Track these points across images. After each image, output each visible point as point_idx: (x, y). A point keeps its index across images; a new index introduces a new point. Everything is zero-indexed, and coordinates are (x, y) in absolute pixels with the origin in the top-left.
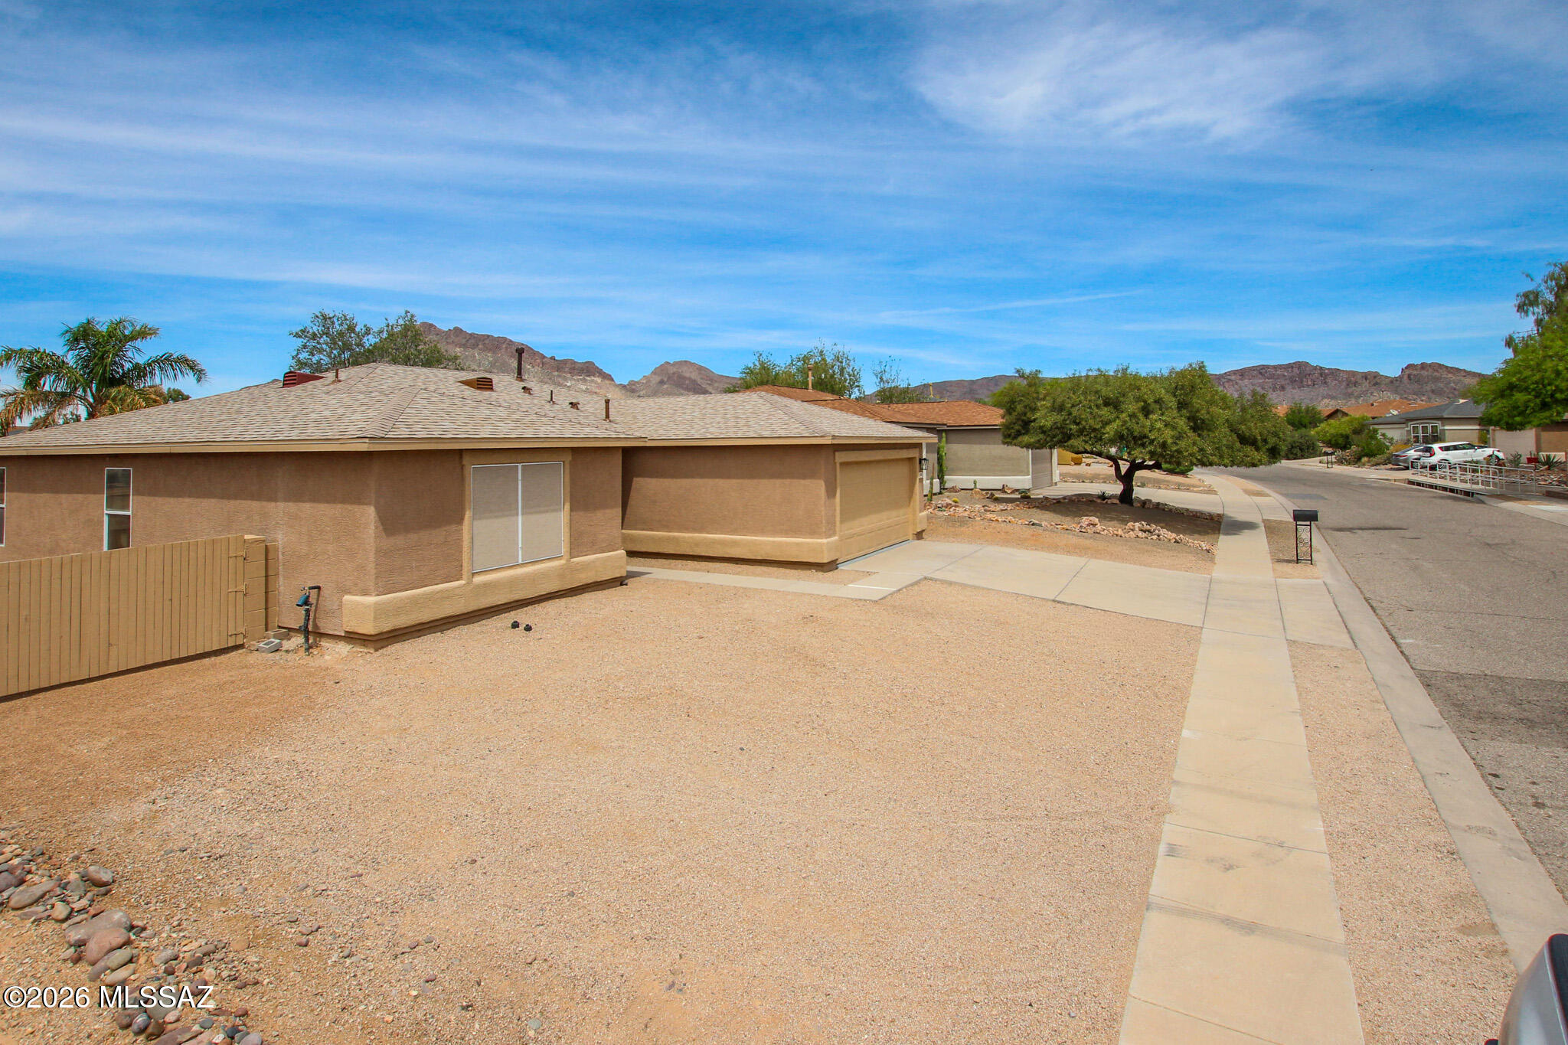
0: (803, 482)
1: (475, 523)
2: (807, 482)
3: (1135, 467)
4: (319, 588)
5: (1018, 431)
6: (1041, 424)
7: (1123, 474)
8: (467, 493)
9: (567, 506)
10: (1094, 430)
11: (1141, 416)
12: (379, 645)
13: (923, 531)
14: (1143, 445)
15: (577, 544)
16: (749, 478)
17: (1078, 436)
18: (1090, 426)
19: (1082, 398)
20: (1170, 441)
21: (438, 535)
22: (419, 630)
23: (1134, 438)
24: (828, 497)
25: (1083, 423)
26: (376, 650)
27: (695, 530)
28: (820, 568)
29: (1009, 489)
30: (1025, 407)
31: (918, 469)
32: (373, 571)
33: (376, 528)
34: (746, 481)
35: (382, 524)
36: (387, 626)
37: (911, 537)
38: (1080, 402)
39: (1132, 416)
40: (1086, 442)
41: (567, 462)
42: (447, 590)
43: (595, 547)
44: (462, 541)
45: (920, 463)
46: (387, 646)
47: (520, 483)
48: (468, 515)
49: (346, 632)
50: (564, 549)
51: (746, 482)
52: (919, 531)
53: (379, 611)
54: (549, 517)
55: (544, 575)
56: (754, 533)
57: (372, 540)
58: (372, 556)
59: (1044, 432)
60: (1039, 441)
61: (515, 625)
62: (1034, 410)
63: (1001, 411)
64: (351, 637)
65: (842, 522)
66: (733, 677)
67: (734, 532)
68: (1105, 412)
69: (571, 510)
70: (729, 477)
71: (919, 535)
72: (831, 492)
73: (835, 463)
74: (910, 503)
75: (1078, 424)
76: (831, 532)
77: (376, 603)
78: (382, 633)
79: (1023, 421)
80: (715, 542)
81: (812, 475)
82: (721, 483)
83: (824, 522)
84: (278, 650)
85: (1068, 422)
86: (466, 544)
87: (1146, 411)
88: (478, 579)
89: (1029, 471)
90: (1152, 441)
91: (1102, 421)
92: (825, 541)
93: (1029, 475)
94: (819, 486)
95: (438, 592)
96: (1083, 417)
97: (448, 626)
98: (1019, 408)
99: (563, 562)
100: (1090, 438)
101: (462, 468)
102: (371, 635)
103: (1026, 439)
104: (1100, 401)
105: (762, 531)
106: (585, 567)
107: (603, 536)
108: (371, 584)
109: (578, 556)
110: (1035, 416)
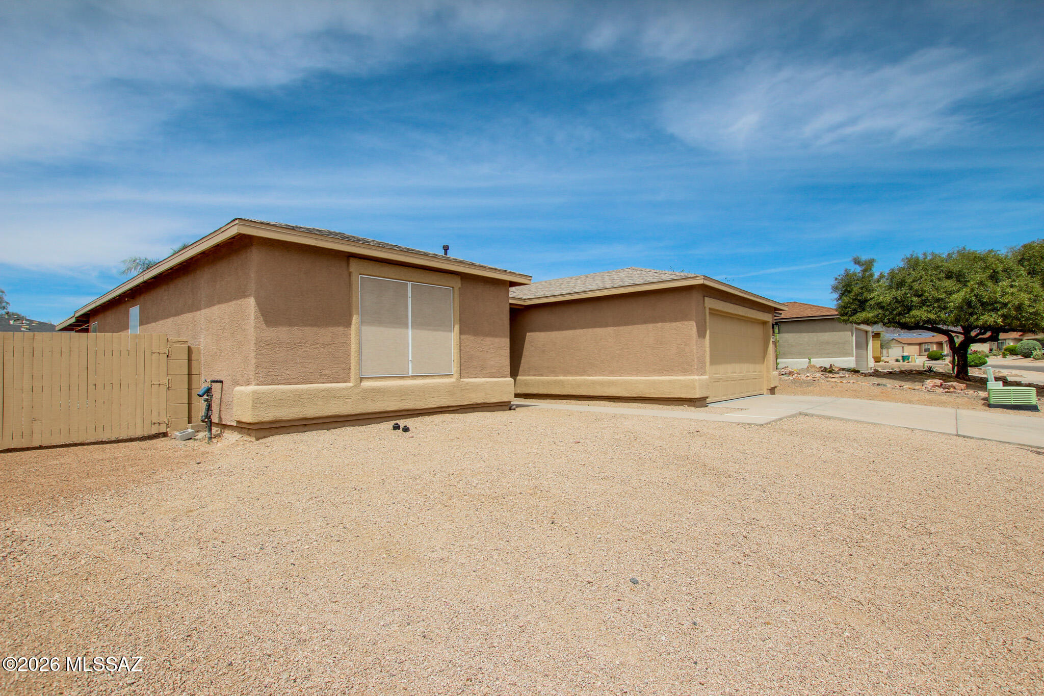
0: (674, 324)
1: (363, 328)
2: (679, 324)
3: (969, 341)
4: (221, 382)
5: (854, 310)
6: (879, 301)
7: (957, 346)
8: (354, 299)
9: (457, 328)
10: (938, 300)
11: (990, 284)
12: (262, 434)
13: (776, 387)
14: (995, 310)
15: (466, 366)
16: (625, 325)
17: (920, 307)
18: (933, 297)
19: (923, 273)
20: (1027, 303)
21: (325, 334)
22: (306, 425)
23: (983, 304)
24: (699, 336)
25: (927, 294)
26: (257, 439)
27: (576, 373)
28: (692, 403)
29: (836, 367)
30: (862, 288)
31: (771, 333)
32: (254, 361)
33: (256, 318)
34: (621, 328)
35: (263, 315)
36: (268, 415)
37: (765, 391)
38: (921, 277)
39: (981, 284)
40: (930, 312)
41: (456, 289)
42: (333, 389)
43: (482, 371)
44: (350, 345)
45: (773, 327)
46: (269, 436)
47: (410, 300)
48: (355, 319)
49: (238, 422)
50: (454, 369)
51: (623, 329)
52: (772, 386)
53: (258, 401)
54: (439, 335)
55: (435, 389)
56: (630, 373)
57: (253, 330)
58: (252, 346)
59: (882, 308)
60: (877, 316)
61: (396, 427)
62: (870, 291)
63: (836, 296)
64: (243, 427)
65: (712, 363)
66: (616, 480)
67: (612, 373)
68: (949, 284)
69: (461, 334)
70: (606, 325)
71: (772, 391)
72: (701, 334)
73: (705, 308)
74: (764, 361)
75: (920, 296)
76: (701, 371)
77: (254, 392)
78: (262, 423)
79: (859, 301)
80: (594, 383)
81: (684, 317)
82: (599, 331)
83: (696, 360)
84: (191, 439)
85: (909, 295)
86: (353, 348)
87: (994, 277)
88: (366, 384)
89: (853, 354)
90: (1005, 305)
91: (946, 292)
92: (696, 377)
93: (853, 357)
94: (691, 327)
95: (323, 390)
96: (926, 289)
97: (336, 425)
98: (856, 289)
99: (453, 380)
100: (933, 308)
101: (350, 276)
102: (250, 424)
103: (863, 315)
104: (942, 275)
105: (638, 372)
106: (476, 387)
107: (492, 363)
108: (251, 374)
109: (468, 377)
110: (872, 296)
